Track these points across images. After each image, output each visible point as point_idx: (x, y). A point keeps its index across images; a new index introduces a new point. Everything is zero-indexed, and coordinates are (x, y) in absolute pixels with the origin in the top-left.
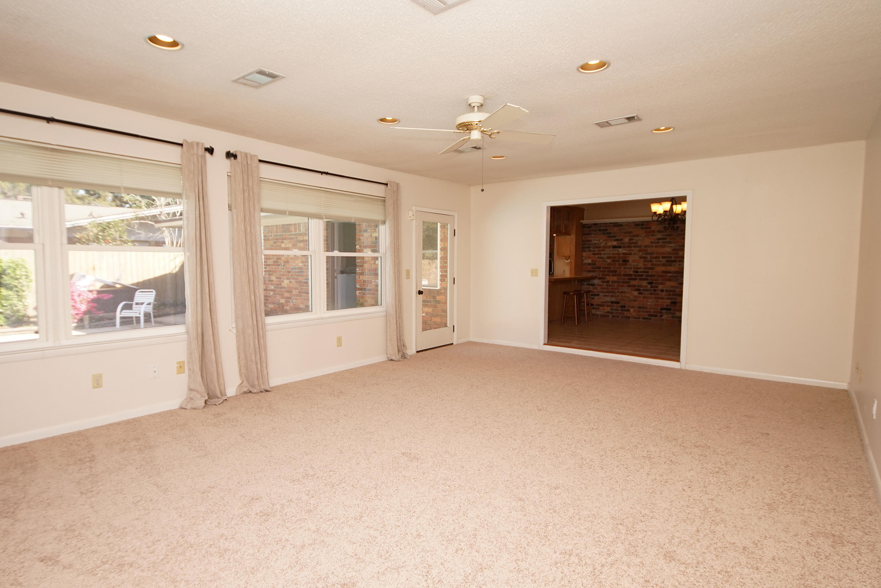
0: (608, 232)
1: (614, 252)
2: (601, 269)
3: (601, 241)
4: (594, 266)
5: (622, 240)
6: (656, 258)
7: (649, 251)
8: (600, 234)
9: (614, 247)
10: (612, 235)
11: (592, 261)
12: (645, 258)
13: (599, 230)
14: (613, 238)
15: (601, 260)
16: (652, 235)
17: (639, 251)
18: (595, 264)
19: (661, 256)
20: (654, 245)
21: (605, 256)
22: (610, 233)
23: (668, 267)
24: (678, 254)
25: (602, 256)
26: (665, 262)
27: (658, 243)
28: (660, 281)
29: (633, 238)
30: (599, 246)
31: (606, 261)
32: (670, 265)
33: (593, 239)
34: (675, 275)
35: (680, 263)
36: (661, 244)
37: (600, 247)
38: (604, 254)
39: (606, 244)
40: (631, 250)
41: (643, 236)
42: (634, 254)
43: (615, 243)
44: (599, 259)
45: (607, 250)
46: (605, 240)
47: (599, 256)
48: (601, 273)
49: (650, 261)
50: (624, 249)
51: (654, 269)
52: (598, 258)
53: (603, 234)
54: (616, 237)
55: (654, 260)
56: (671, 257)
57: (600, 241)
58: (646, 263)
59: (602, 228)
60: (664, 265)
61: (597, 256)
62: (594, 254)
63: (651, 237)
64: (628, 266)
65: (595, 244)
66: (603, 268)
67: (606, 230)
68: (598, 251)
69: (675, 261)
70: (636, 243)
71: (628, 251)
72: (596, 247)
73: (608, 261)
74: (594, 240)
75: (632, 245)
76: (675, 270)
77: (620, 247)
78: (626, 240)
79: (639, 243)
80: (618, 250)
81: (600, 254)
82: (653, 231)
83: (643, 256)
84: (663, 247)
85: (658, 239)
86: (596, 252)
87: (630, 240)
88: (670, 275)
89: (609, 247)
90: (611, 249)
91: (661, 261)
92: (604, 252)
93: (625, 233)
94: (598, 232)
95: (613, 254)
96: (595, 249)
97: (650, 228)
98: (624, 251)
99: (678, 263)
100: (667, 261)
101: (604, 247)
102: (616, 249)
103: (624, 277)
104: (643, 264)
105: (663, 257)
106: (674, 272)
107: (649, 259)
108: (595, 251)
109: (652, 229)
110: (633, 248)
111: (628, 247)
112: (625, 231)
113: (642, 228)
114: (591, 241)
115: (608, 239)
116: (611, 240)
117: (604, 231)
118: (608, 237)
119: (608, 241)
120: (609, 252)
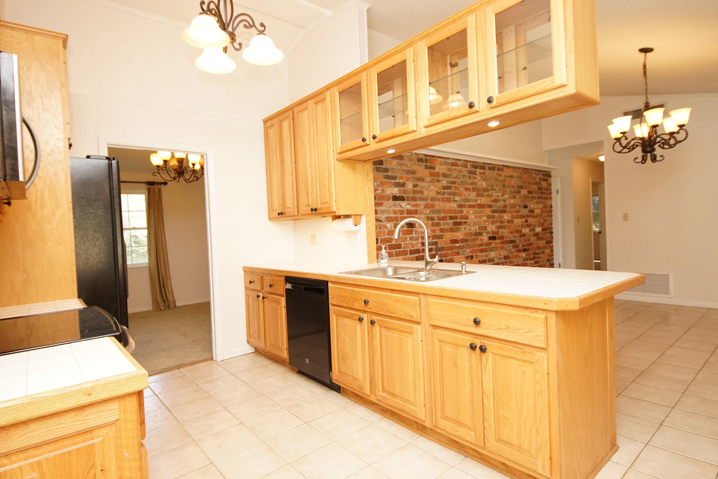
5: (403, 185)
6: (444, 219)
7: (436, 208)
9: (395, 198)
10: (389, 174)
12: (432, 219)
14: (393, 181)
16: (438, 181)
17: (426, 207)
19: (448, 215)
20: (440, 196)
22: (386, 170)
23: (455, 234)
24: (462, 212)
26: (452, 226)
27: (444, 194)
28: (450, 257)
29: (418, 183)
31: (386, 227)
32: (457, 230)
34: (462, 244)
35: (465, 226)
36: (446, 196)
39: (383, 191)
40: (417, 205)
41: (429, 180)
42: (421, 213)
43: (395, 191)
45: (385, 203)
49: (438, 224)
50: (408, 202)
51: (442, 238)
54: (396, 178)
55: (442, 222)
56: (456, 218)
58: (434, 228)
60: (452, 230)
63: (436, 183)
64: (414, 235)
69: (460, 224)
70: (421, 192)
71: (413, 205)
75: (418, 196)
76: (461, 237)
77: (403, 199)
78: (409, 185)
79: (426, 193)
82: (438, 174)
83: (429, 216)
84: (448, 200)
85: (445, 188)
87: (415, 186)
88: (457, 245)
89: (389, 198)
90: (391, 202)
91: (448, 224)
93: (408, 172)
95: (395, 212)
97: (434, 168)
98: (409, 207)
99: (463, 227)
100: (455, 224)
102: (398, 202)
103: (411, 256)
104: (432, 230)
105: (451, 218)
106: (463, 241)
107: (436, 221)
109: (437, 170)
110: (419, 202)
111: (413, 199)
112: (406, 168)
113: (427, 167)
115: (386, 182)
116: (390, 184)
117: (378, 165)
118: (385, 178)
119: (386, 186)
120: (389, 207)
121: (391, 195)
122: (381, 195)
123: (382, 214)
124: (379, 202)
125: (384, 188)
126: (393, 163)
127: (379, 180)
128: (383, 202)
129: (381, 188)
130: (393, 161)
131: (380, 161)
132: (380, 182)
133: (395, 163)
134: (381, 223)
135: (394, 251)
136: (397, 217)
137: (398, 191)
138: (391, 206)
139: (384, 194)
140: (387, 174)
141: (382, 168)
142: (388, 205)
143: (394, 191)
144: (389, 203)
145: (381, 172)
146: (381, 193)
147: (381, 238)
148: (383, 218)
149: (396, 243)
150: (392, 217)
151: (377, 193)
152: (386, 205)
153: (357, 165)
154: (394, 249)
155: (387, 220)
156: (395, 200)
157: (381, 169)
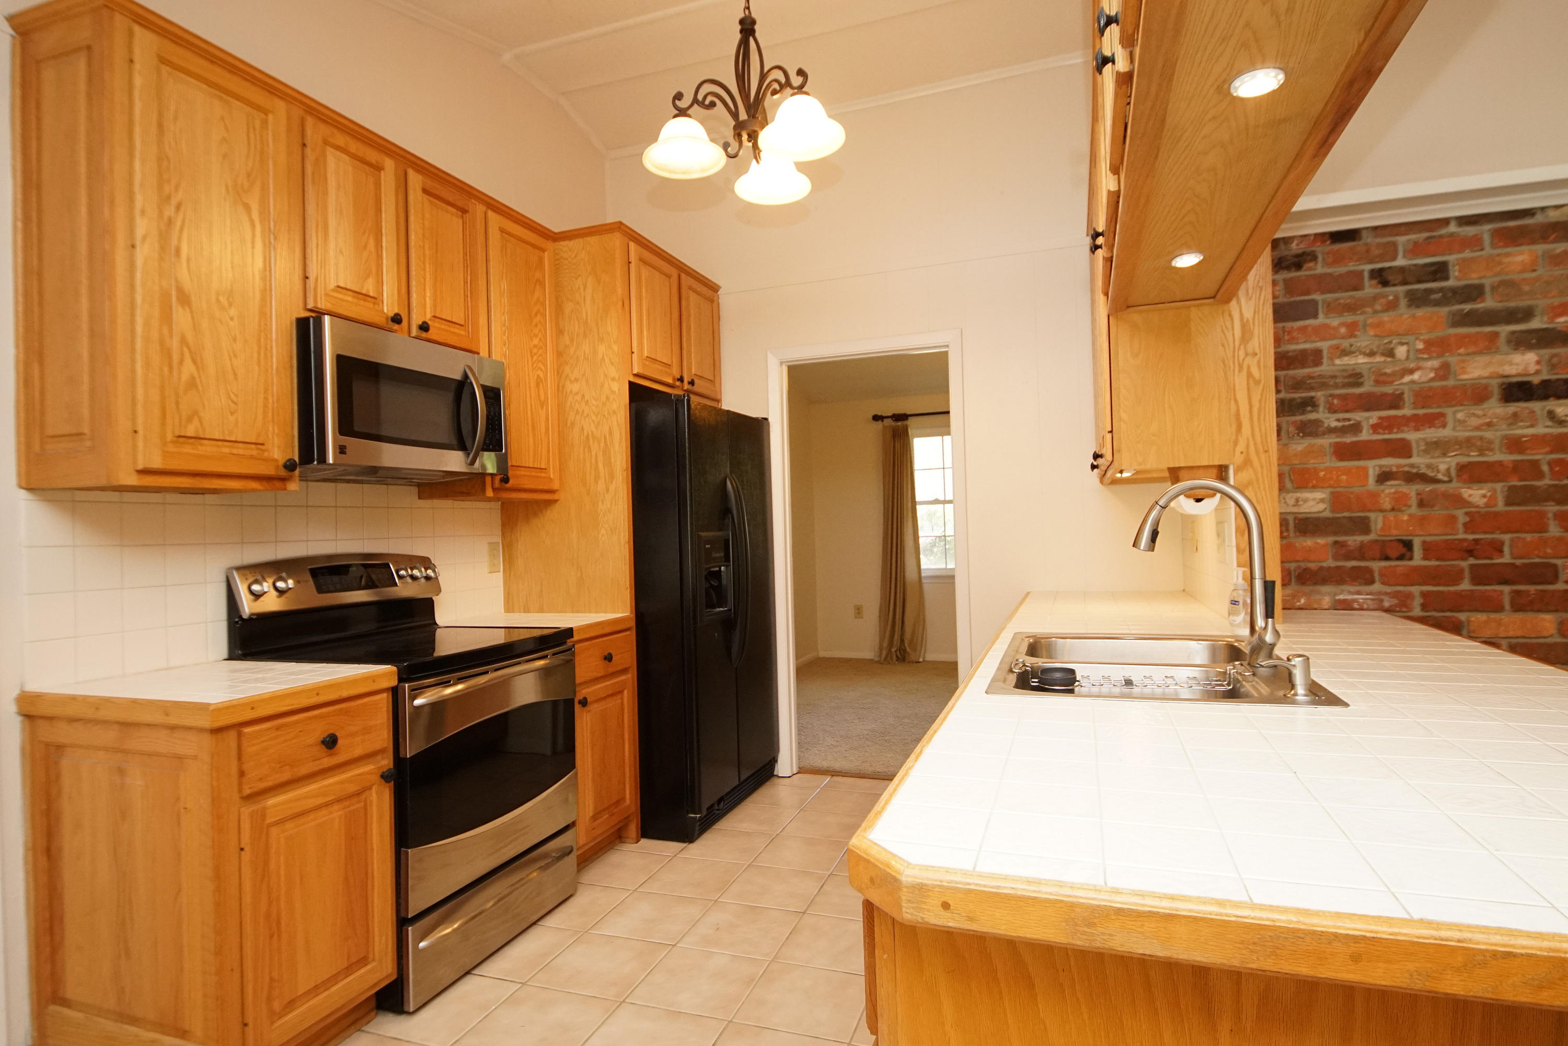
0: (1451, 283)
1: (1524, 431)
2: (1418, 560)
3: (1401, 352)
4: (1353, 540)
8: (1392, 306)
9: (1521, 392)
10: (1489, 303)
11: (1336, 501)
13: (1382, 278)
14: (1506, 329)
15: (1412, 490)
18: (1363, 526)
21: (1445, 464)
22: (1474, 292)
25: (1419, 461)
30: (1388, 389)
33: (1324, 345)
37: (1396, 401)
38: (1440, 447)
39: (1444, 371)
43: (1523, 364)
44: (1391, 488)
45: (1457, 414)
46: (1437, 346)
47: (1390, 462)
48: (1416, 590)
52: (1384, 477)
53: (1416, 300)
54: (1527, 314)
57: (1390, 353)
59: (1400, 262)
61: (1373, 467)
62: (1342, 452)
65: (1355, 378)
66: (1429, 550)
67: (1439, 271)
68: (1375, 428)
72: (1370, 403)
73: (1476, 495)
74: (1345, 353)
80: (1551, 415)
81: (1403, 449)
86: (1365, 435)
89: (1478, 395)
90: (1495, 408)
92: (1431, 434)
94: (1370, 289)
95: (1515, 445)
96: (1358, 416)
101: (1424, 396)
102: (1537, 406)
108: (1356, 428)
114: (1316, 357)
115: (1464, 337)
116: (1490, 345)
117: (1419, 281)
118: (1455, 324)
119: (1462, 351)
120: (1478, 428)
121: (1495, 383)
122: (1431, 389)
123: (1437, 453)
124: (1421, 412)
125: (1452, 359)
126: (1506, 260)
127: (1426, 337)
128: (1449, 411)
129: (1435, 363)
130: (1507, 255)
131: (1433, 268)
132: (1429, 344)
133: (1519, 258)
134: (1429, 488)
135: (1506, 589)
136: (1535, 464)
137: (1538, 363)
138: (1489, 425)
139: (1450, 383)
140: (1467, 307)
141: (1441, 290)
142: (1474, 422)
143: (1511, 364)
144: (1480, 413)
145: (1437, 303)
146: (1432, 380)
147: (1428, 539)
148: (1443, 467)
149: (1518, 562)
150: (1500, 463)
151: (1413, 382)
152: (1462, 422)
153: (1194, 313)
154: (1506, 582)
155: (1465, 476)
156: (1518, 400)
157: (1434, 297)
